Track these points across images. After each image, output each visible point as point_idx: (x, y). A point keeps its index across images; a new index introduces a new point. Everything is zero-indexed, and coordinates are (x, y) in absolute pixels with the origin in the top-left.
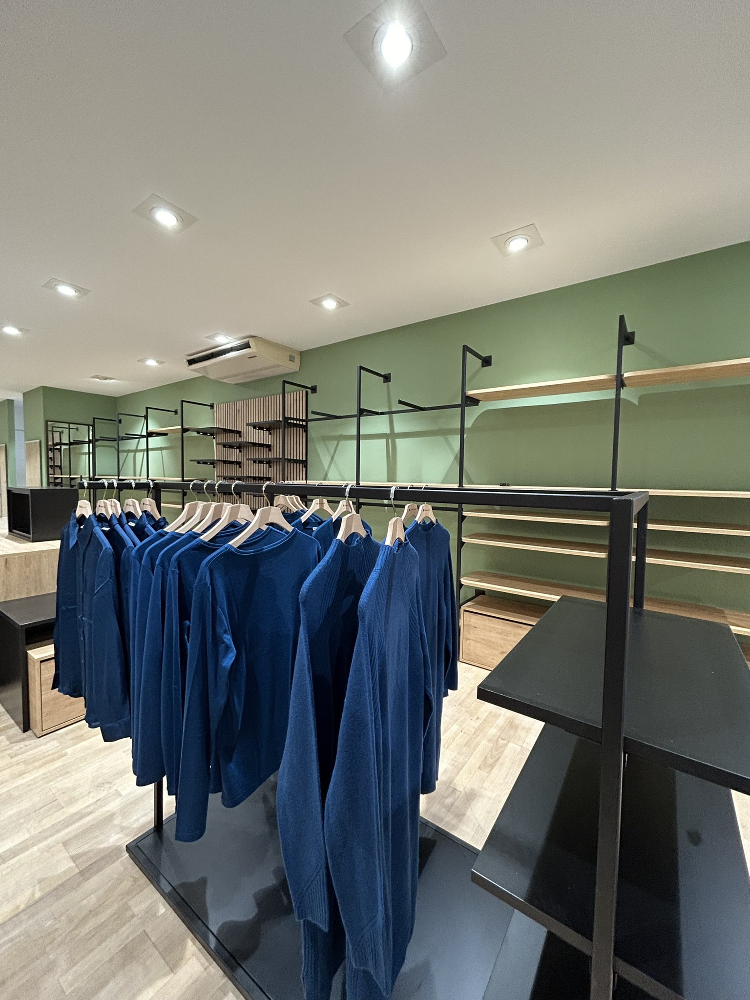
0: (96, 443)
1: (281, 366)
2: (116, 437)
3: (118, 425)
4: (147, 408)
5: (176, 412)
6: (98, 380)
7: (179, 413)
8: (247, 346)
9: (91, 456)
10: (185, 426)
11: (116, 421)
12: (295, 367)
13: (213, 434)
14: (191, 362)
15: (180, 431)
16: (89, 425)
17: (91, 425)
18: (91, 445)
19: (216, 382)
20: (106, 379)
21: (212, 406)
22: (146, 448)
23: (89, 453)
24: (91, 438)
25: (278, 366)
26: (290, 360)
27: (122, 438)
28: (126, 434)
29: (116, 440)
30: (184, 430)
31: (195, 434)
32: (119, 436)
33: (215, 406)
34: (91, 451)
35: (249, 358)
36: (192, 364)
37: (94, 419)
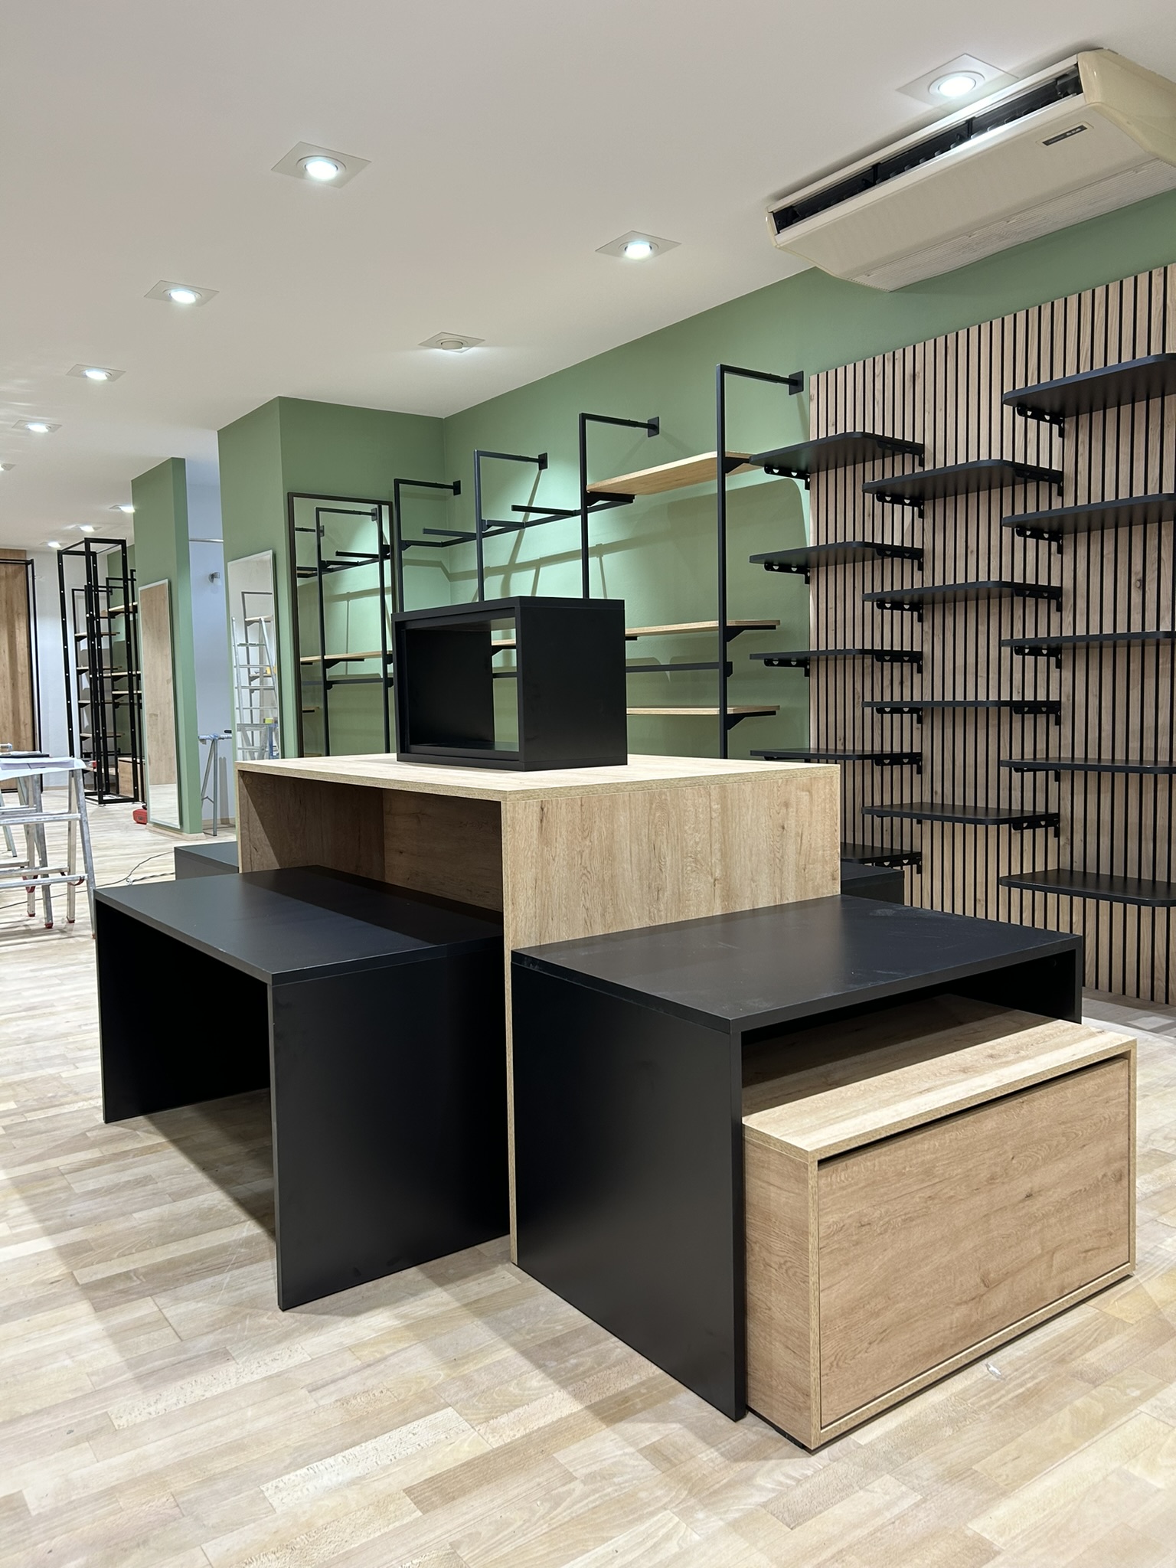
0: (405, 554)
4: (584, 417)
5: (651, 428)
9: (388, 598)
10: (731, 450)
11: (446, 487)
13: (806, 469)
14: (785, 218)
15: (715, 469)
16: (381, 504)
17: (385, 503)
18: (387, 563)
20: (460, 345)
21: (795, 383)
22: (580, 547)
23: (382, 591)
24: (388, 541)
27: (490, 527)
29: (473, 539)
30: (728, 464)
31: (758, 477)
32: (481, 523)
33: (810, 381)
34: (388, 583)
35: (1047, 143)
36: (793, 224)
37: (397, 482)
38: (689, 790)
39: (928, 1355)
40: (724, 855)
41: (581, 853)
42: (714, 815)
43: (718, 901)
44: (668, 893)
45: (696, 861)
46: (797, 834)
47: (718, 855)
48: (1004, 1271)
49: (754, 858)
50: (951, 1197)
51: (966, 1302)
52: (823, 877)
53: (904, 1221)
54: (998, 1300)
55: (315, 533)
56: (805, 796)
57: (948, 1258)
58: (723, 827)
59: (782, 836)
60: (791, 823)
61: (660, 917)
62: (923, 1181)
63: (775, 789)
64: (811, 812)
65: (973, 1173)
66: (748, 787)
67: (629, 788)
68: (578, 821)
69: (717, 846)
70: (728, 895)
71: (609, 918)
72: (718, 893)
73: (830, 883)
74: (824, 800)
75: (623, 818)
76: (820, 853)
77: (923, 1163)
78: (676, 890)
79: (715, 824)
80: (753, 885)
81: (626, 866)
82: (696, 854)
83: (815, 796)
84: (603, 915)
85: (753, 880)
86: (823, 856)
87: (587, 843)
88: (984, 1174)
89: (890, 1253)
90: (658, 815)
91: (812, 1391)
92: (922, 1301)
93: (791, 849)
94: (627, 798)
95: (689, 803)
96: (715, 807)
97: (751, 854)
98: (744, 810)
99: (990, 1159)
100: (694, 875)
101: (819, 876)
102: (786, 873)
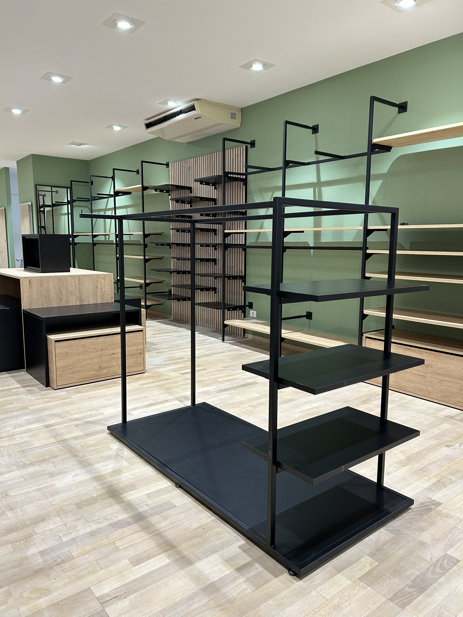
0: (74, 204)
1: (223, 124)
2: (90, 197)
3: (91, 186)
4: (114, 169)
5: (138, 172)
6: (74, 146)
7: (139, 172)
8: (192, 108)
9: (70, 216)
10: (145, 185)
11: (89, 183)
12: (236, 123)
13: (169, 191)
14: (148, 126)
15: (141, 189)
16: (67, 188)
17: (69, 188)
19: (170, 142)
20: (80, 145)
21: (167, 165)
23: (68, 214)
24: (69, 199)
25: (221, 124)
26: (231, 118)
27: (94, 198)
28: (98, 194)
29: (89, 201)
30: (144, 189)
32: (92, 197)
33: (170, 165)
34: (70, 212)
35: (195, 119)
36: (149, 127)
37: (71, 181)
38: (69, 278)
39: (85, 378)
40: (79, 292)
41: (40, 290)
42: (76, 283)
43: (78, 302)
44: (64, 299)
45: (72, 293)
46: (101, 288)
47: (78, 292)
48: (106, 367)
49: (88, 293)
50: (90, 351)
51: (95, 371)
52: (108, 298)
53: (78, 354)
54: (104, 372)
55: (51, 192)
56: (103, 280)
57: (90, 362)
58: (79, 286)
59: (96, 288)
60: (99, 286)
61: (62, 305)
62: (82, 347)
63: (94, 278)
64: (105, 284)
65: (97, 348)
66: (86, 278)
67: (52, 277)
68: (39, 284)
69: (77, 290)
70: (81, 300)
71: (48, 304)
72: (78, 300)
73: (111, 299)
74: (109, 281)
75: (51, 283)
76: (108, 293)
77: (82, 344)
78: (66, 299)
79: (77, 285)
80: (88, 299)
81: (53, 294)
82: (72, 292)
83: (106, 280)
84: (46, 303)
85: (88, 298)
86: (109, 293)
87: (42, 288)
88: (100, 348)
89: (74, 359)
90: (61, 283)
91: (54, 379)
92: (83, 369)
93: (99, 292)
94: (52, 279)
95: (69, 280)
96: (77, 282)
97: (87, 292)
98: (85, 283)
99: (101, 346)
100: (71, 296)
101: (107, 298)
102: (97, 297)
